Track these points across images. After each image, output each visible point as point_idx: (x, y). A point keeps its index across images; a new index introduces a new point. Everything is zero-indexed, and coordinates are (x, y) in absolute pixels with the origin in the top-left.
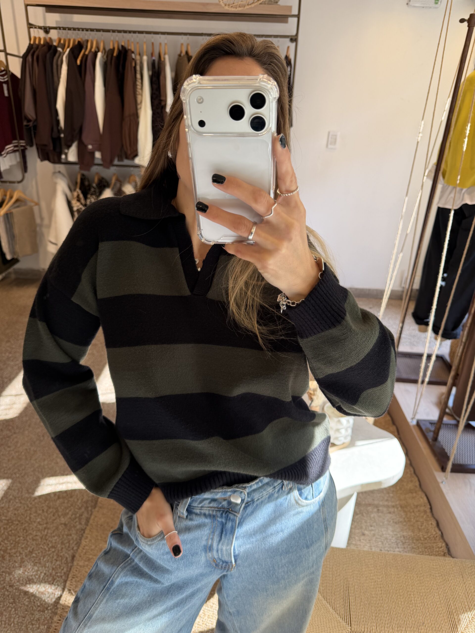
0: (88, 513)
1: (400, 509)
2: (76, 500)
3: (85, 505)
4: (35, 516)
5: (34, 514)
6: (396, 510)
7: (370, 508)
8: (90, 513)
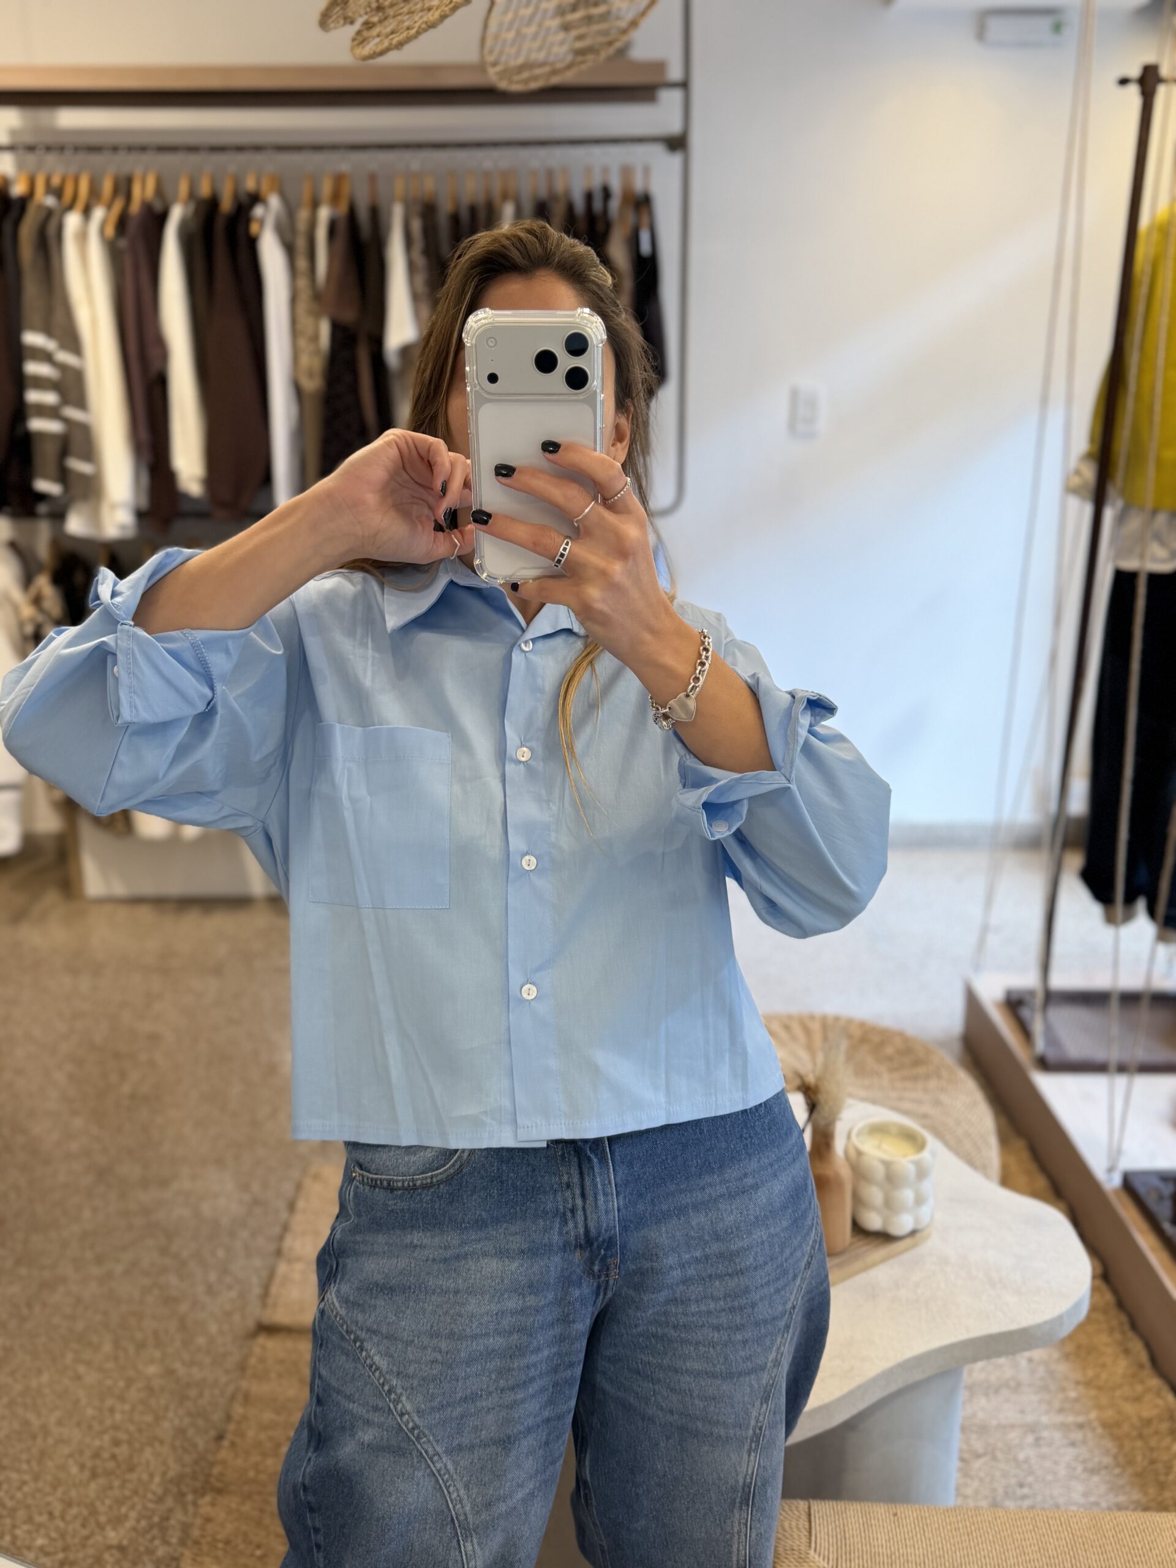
0: (185, 1511)
1: (1100, 1430)
2: (145, 1477)
3: (175, 1489)
4: (29, 1532)
5: (26, 1527)
6: (1090, 1435)
7: (1013, 1436)
8: (191, 1509)
